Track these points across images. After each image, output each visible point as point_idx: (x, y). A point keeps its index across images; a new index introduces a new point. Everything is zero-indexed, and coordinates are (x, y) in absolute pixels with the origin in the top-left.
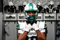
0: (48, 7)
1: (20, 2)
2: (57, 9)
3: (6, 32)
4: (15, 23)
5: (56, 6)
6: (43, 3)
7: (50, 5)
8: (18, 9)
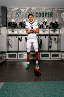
2: (50, 26)
3: (9, 44)
8: (19, 26)
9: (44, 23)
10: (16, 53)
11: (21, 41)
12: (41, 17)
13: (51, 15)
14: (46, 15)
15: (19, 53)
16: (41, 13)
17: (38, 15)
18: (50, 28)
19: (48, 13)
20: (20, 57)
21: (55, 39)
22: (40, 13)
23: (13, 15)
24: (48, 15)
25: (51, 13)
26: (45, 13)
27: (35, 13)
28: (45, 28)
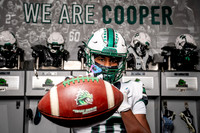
9: (135, 49)
12: (125, 24)
14: (142, 16)
16: (126, 7)
17: (111, 14)
19: (153, 8)
22: (119, 7)
23: (9, 16)
24: (154, 15)
25: (164, 8)
26: (142, 8)
27: (100, 8)
28: (141, 70)
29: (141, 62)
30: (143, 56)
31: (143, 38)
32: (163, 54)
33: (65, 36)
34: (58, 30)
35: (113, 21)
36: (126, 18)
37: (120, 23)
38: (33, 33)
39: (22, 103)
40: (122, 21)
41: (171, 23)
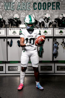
0: (43, 20)
1: (10, 14)
4: (4, 40)
5: (53, 20)
6: (38, 16)
7: (46, 18)
8: (8, 24)
9: (45, 20)
10: (4, 65)
11: (11, 46)
12: (42, 10)
13: (57, 6)
14: (48, 6)
15: (8, 65)
16: (42, 3)
17: (36, 6)
18: (55, 26)
19: (53, 3)
20: (9, 70)
21: (63, 42)
22: (40, 3)
24: (53, 6)
25: (57, 3)
26: (48, 3)
27: (32, 4)
28: (47, 27)
29: (47, 24)
30: (48, 22)
31: (48, 16)
32: (55, 21)
33: (19, 15)
34: (17, 13)
35: (37, 9)
36: (42, 7)
37: (40, 9)
38: (8, 14)
39: (6, 39)
40: (41, 8)
41: (59, 9)
